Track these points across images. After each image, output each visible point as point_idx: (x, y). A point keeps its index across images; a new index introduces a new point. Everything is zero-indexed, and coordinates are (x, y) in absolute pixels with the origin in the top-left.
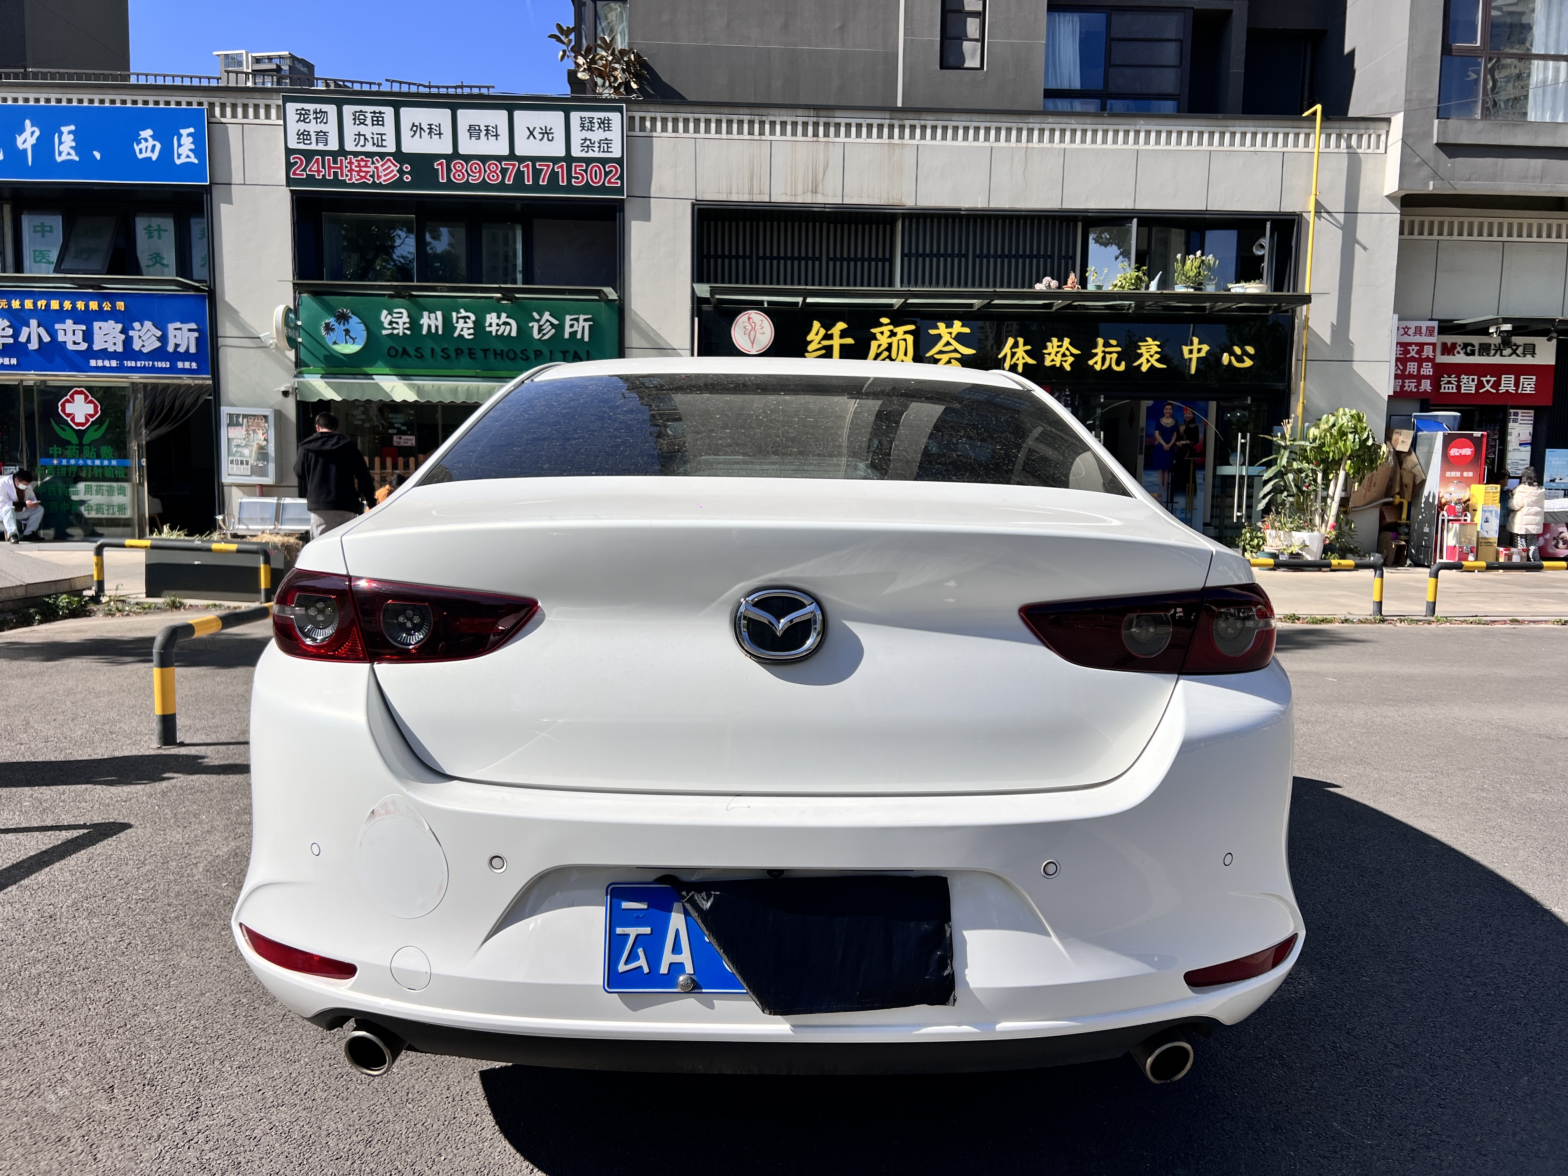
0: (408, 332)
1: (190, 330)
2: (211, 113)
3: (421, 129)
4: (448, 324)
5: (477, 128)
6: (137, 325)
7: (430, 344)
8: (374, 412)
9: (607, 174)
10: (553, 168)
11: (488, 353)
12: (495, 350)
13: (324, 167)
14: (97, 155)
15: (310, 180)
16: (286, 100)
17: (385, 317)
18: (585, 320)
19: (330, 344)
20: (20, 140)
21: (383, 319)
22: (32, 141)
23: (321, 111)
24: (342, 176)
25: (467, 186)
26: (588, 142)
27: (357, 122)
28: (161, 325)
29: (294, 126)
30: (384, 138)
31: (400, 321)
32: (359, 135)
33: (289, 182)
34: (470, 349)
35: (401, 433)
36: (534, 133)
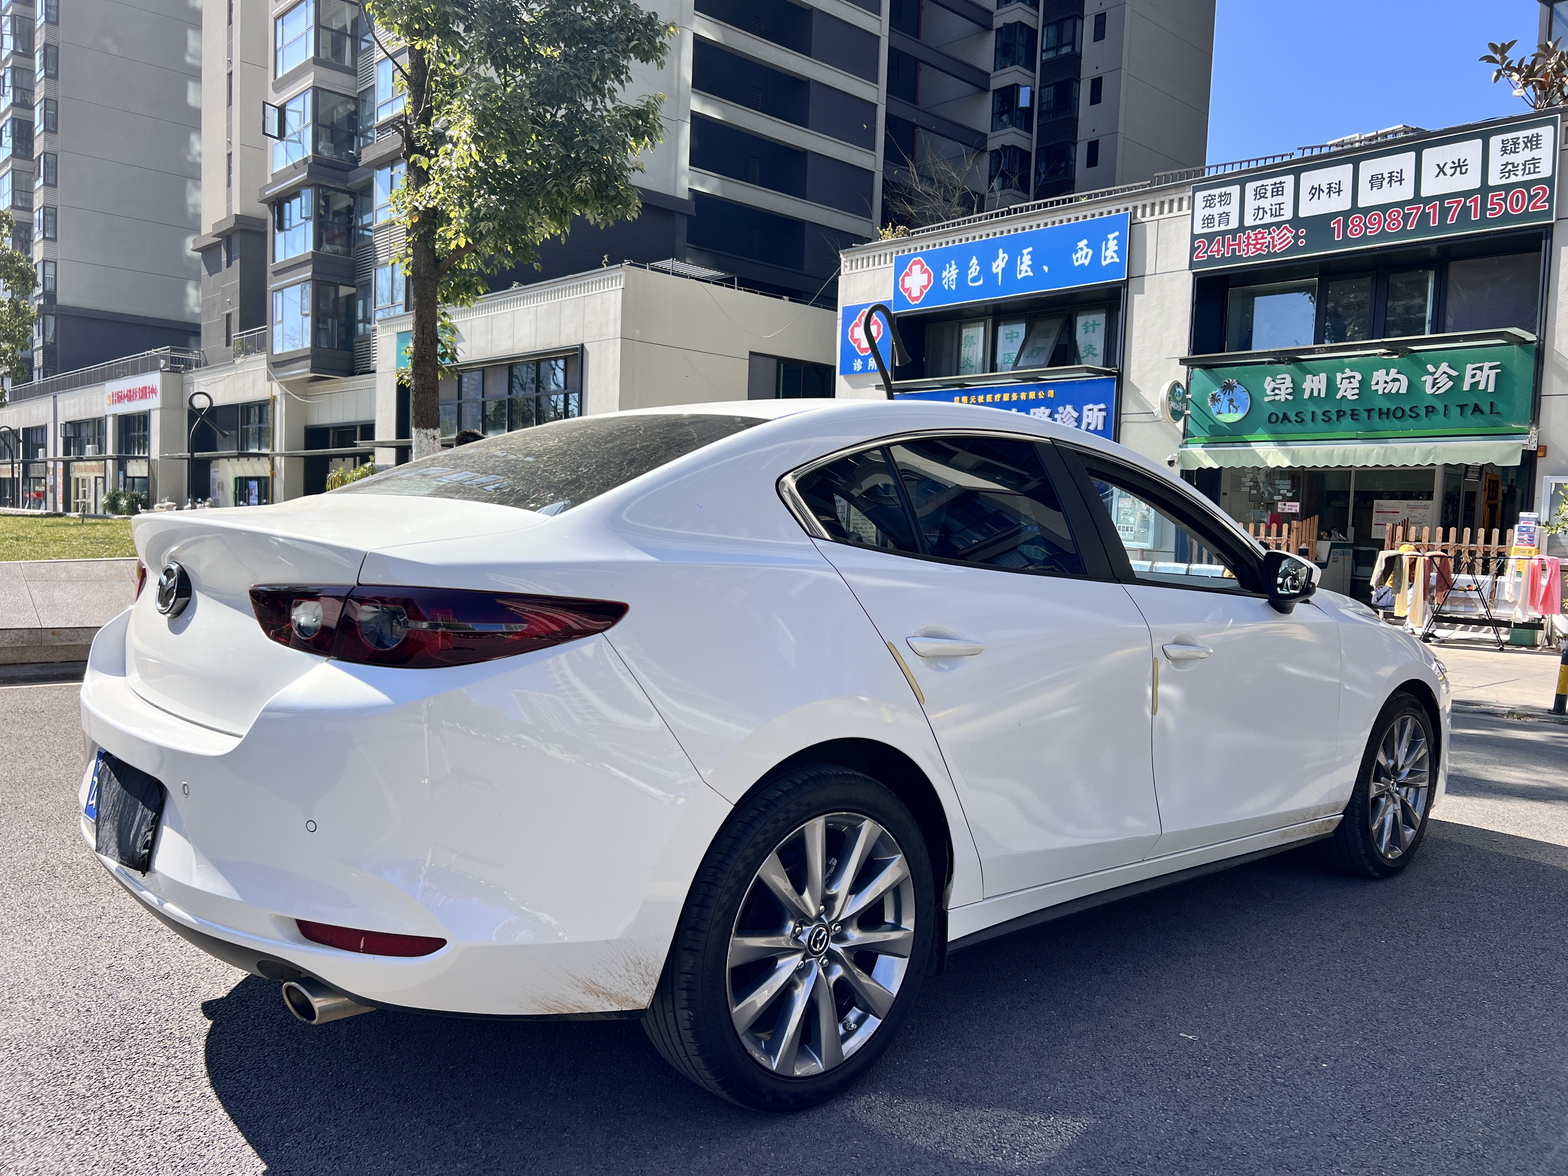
0: (1290, 398)
1: (1100, 410)
2: (1134, 215)
3: (1320, 190)
4: (1331, 386)
5: (1380, 177)
6: (1060, 409)
7: (1311, 407)
8: (1261, 478)
9: (1531, 198)
10: (1465, 202)
11: (1372, 413)
12: (1380, 409)
13: (1223, 246)
14: (1046, 268)
15: (1211, 260)
16: (1195, 190)
17: (1268, 384)
18: (1491, 368)
19: (1214, 414)
20: (994, 265)
21: (1266, 386)
22: (1003, 265)
23: (1225, 194)
24: (1239, 252)
25: (1365, 239)
26: (1510, 167)
27: (1258, 197)
28: (1078, 409)
29: (1200, 212)
30: (1282, 206)
31: (1283, 387)
32: (1259, 209)
33: (1192, 265)
34: (1352, 410)
35: (1286, 499)
36: (1445, 169)
